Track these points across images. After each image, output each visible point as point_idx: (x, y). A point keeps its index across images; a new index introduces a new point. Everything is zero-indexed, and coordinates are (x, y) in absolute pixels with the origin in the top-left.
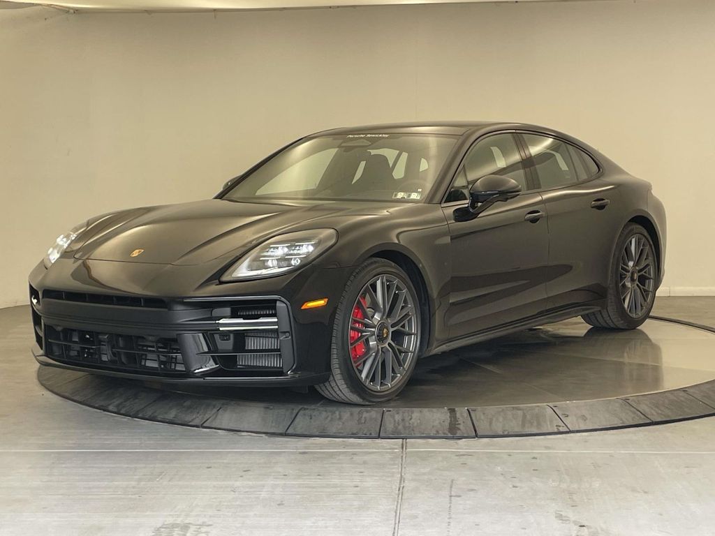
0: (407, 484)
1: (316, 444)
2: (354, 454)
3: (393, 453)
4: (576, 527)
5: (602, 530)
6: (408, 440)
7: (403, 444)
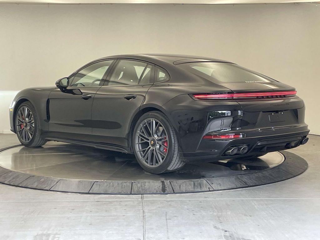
0: (146, 214)
1: (103, 197)
2: (121, 201)
3: (138, 201)
4: (224, 232)
5: (234, 232)
6: (144, 195)
7: (142, 197)
